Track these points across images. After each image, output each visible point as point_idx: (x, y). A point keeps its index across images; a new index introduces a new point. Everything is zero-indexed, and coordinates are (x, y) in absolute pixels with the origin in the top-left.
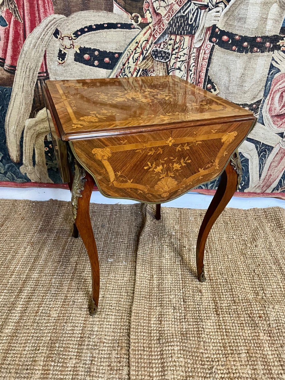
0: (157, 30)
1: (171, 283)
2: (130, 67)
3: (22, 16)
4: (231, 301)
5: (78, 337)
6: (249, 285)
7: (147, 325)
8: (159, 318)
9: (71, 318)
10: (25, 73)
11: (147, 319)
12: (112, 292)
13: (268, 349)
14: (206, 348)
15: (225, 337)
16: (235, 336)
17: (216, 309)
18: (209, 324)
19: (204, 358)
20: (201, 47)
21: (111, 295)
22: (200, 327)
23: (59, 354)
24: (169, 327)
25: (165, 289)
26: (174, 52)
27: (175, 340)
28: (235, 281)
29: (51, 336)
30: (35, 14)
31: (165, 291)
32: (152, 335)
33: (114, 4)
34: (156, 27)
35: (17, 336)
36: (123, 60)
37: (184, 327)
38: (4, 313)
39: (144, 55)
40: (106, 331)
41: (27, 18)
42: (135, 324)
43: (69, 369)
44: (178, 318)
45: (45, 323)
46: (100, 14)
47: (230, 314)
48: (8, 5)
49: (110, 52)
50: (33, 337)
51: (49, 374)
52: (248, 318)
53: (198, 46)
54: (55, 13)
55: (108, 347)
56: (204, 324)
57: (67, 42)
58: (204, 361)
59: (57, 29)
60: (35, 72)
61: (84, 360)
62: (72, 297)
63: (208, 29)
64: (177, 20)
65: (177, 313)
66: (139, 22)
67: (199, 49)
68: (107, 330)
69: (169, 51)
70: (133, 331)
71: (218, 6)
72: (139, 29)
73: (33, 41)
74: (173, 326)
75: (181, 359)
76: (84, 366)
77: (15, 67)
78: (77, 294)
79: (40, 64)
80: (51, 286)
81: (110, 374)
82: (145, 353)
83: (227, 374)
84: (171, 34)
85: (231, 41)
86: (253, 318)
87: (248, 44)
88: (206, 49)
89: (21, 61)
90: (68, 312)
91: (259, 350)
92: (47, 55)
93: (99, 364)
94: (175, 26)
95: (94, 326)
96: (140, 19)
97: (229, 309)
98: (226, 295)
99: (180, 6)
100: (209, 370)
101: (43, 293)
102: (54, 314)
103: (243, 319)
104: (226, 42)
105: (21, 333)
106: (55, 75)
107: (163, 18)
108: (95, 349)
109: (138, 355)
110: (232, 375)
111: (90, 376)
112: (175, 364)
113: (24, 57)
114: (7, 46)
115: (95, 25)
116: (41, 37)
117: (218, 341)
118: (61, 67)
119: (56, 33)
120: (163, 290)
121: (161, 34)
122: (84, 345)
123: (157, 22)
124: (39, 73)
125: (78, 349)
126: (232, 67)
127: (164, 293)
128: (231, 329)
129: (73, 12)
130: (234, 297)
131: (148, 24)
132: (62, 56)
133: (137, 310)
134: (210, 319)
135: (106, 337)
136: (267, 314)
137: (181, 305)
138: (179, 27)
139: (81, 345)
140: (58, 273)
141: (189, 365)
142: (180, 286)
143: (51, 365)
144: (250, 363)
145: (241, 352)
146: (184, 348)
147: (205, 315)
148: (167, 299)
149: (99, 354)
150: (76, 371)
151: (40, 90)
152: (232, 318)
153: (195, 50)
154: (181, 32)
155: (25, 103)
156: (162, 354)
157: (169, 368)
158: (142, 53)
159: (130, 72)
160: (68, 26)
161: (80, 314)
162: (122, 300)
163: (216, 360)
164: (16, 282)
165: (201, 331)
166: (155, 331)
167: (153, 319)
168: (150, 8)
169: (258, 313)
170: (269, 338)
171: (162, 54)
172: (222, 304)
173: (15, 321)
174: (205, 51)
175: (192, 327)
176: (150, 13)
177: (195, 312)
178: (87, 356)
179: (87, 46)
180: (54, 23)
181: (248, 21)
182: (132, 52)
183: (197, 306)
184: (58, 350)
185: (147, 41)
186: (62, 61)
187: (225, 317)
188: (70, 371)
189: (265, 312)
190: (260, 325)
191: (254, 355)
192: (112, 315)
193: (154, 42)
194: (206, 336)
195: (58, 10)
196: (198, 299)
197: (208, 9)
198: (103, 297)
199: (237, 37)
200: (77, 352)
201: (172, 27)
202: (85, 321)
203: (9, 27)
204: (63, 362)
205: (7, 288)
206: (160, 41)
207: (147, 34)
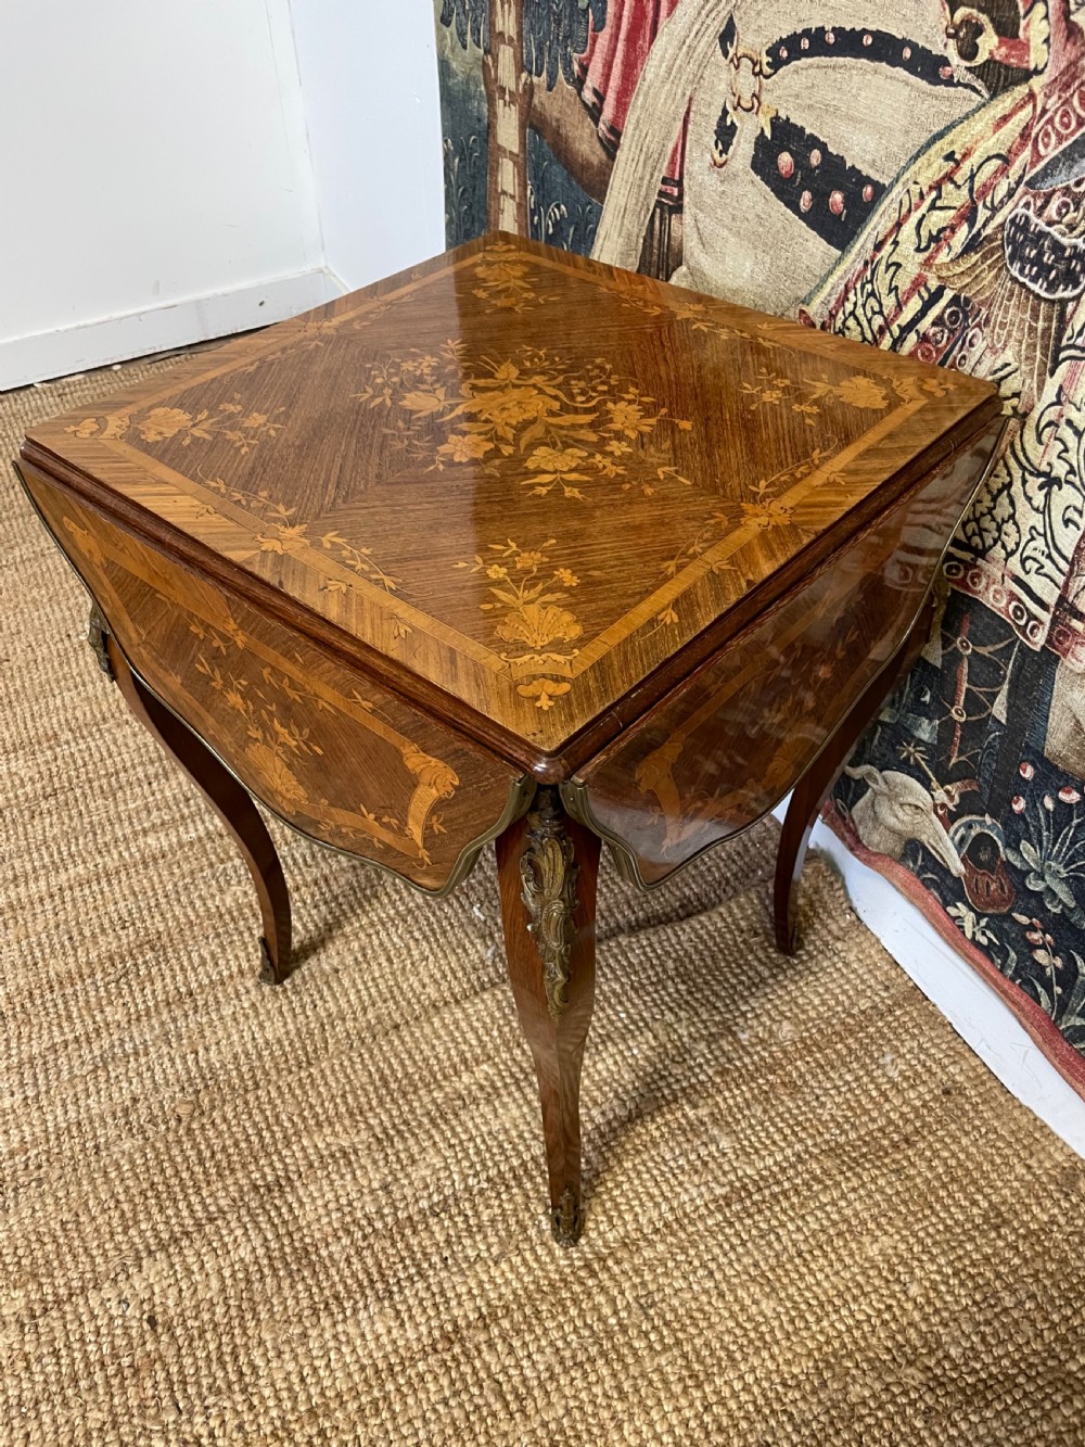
0: (1050, 121)
1: (490, 1133)
2: (898, 265)
4: (524, 1383)
5: (187, 985)
7: (290, 1132)
8: (332, 1154)
10: (634, 165)
11: (311, 1122)
12: (365, 983)
14: (286, 1348)
15: (352, 1407)
17: (457, 1330)
18: (380, 1328)
19: (247, 1354)
21: (354, 985)
22: (356, 1302)
23: (126, 974)
24: (314, 1199)
25: (454, 1122)
28: (635, 1371)
29: (170, 928)
31: (444, 1127)
32: (263, 1162)
35: (146, 867)
36: (881, 220)
37: (333, 1248)
39: (978, 225)
40: (229, 1036)
42: (274, 1094)
43: (98, 1018)
44: (359, 1214)
45: (200, 896)
49: (853, 167)
50: (155, 895)
51: (73, 985)
55: (187, 1068)
56: (373, 1308)
57: (746, 83)
58: (236, 1359)
59: (731, 19)
60: (656, 173)
61: (131, 1035)
65: (375, 1201)
66: (982, 57)
68: (235, 1037)
72: (974, 89)
73: (670, 51)
74: (321, 1211)
75: (215, 1283)
76: (117, 1043)
77: (618, 134)
79: (671, 146)
81: (114, 1114)
82: (198, 1169)
89: (634, 119)
92: (691, 115)
93: (131, 1074)
95: (236, 1002)
96: (989, 43)
97: (477, 1384)
98: (540, 1350)
105: (157, 869)
106: (696, 206)
108: (168, 1042)
112: (195, 1268)
113: (643, 107)
115: (834, 29)
116: (688, 41)
117: (326, 1383)
118: (714, 177)
119: (727, 35)
120: (446, 1121)
121: (1065, 144)
122: (171, 1011)
123: (1062, 74)
124: (663, 181)
125: (156, 1006)
127: (436, 1126)
131: (1027, 75)
132: (725, 134)
133: (324, 1077)
134: (402, 1325)
135: (214, 1048)
137: (417, 1201)
139: (168, 1005)
141: (206, 1316)
143: (94, 976)
147: (412, 1302)
148: (415, 1150)
149: (160, 1057)
150: (98, 1035)
152: (440, 1408)
156: (211, 1220)
158: (969, 215)
159: (893, 289)
162: (350, 1024)
163: (255, 1401)
165: (344, 1310)
167: (318, 1139)
171: (1040, 254)
172: (491, 1346)
173: (184, 837)
175: (347, 1272)
176: (1047, 16)
177: (408, 1262)
178: (146, 1032)
179: (796, 120)
182: (922, 195)
183: (435, 1259)
184: (136, 965)
185: (1006, 160)
186: (721, 154)
187: (436, 1378)
192: (285, 1024)
193: (1026, 178)
194: (327, 1335)
196: (470, 1252)
198: (337, 971)
202: (241, 972)
206: (1050, 181)
207: (1009, 125)
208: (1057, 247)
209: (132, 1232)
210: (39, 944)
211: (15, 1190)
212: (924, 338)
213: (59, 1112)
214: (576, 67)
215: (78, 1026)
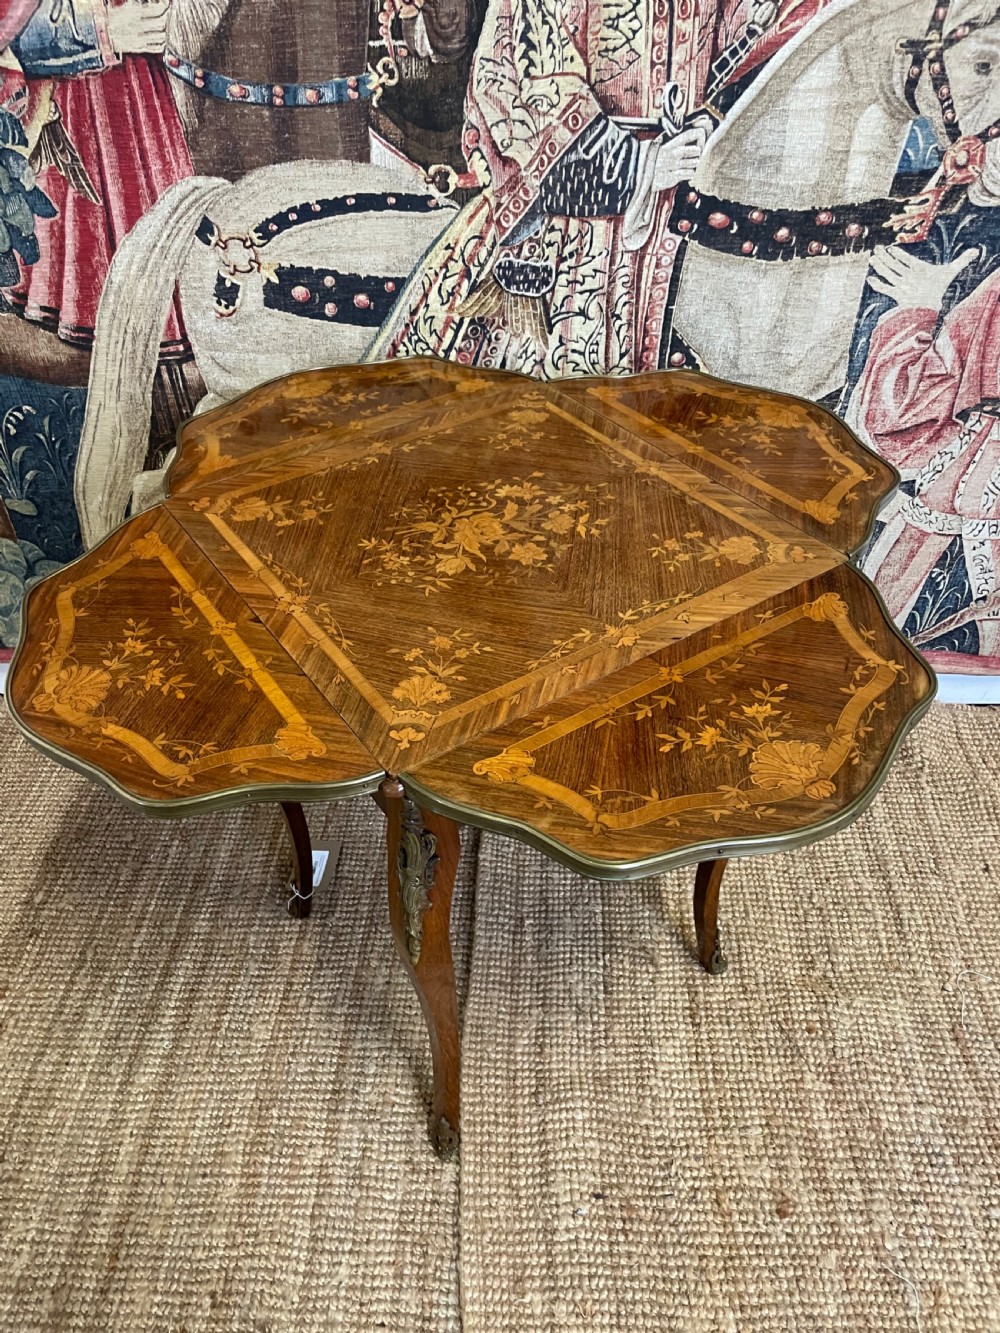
0: (507, 208)
2: (432, 317)
3: (98, 184)
4: (735, 986)
5: (326, 1092)
6: (790, 938)
7: (505, 1056)
8: (537, 1037)
9: (306, 1041)
10: (120, 345)
11: (506, 1040)
13: (824, 1116)
14: (657, 1113)
15: (711, 1085)
16: (738, 1082)
17: (690, 1009)
18: (670, 1051)
19: (650, 1139)
20: (644, 248)
22: (647, 1059)
23: (282, 1136)
24: (563, 1060)
25: (555, 957)
26: (564, 267)
27: (578, 1093)
28: (753, 930)
29: (257, 1089)
30: (135, 177)
31: (555, 964)
32: (518, 1083)
33: (372, 138)
34: (504, 199)
35: (170, 1093)
36: (409, 298)
37: (604, 1061)
38: (131, 1032)
39: (474, 277)
41: (113, 190)
43: (309, 1172)
44: (589, 1036)
45: (240, 1057)
46: (331, 170)
47: (728, 1023)
48: (54, 155)
49: (369, 277)
50: (211, 1092)
51: (259, 1185)
52: (778, 1035)
53: (636, 244)
54: (197, 173)
55: (404, 1114)
56: (657, 1050)
57: (239, 255)
58: (651, 1147)
59: (205, 218)
60: (151, 343)
61: (345, 1149)
62: (304, 984)
63: (664, 195)
64: (568, 172)
65: (585, 1022)
66: (452, 188)
67: (639, 255)
69: (548, 263)
70: (468, 1075)
71: (691, 127)
72: (451, 207)
73: (138, 256)
74: (574, 1058)
75: (592, 1144)
76: (345, 1163)
77: (91, 331)
78: (319, 976)
79: (163, 320)
80: (247, 954)
81: (412, 1182)
82: (500, 1129)
83: (709, 1179)
84: (552, 213)
85: (736, 227)
86: (791, 1034)
87: (790, 233)
88: (662, 251)
89: (107, 314)
90: (297, 1026)
91: (799, 1119)
92: (182, 292)
93: (383, 1158)
94: (563, 190)
95: (366, 1062)
96: (454, 180)
97: (727, 1010)
99: (573, 132)
100: (662, 1169)
101: (227, 976)
102: (262, 1033)
103: (764, 1036)
104: (721, 230)
105: (180, 1084)
106: (209, 349)
107: (524, 173)
108: (371, 1121)
109: (481, 1134)
110: (721, 1183)
111: (361, 1188)
112: (574, 1155)
113: (116, 302)
114: (61, 274)
115: (318, 202)
116: (159, 245)
117: (690, 1096)
118: (225, 324)
119: (205, 230)
120: (551, 961)
121: (520, 218)
122: (343, 1111)
123: (507, 183)
124: (163, 345)
125: (327, 1121)
126: (744, 301)
127: (552, 968)
128: (728, 1064)
129: (252, 168)
130: (743, 977)
131: (479, 190)
132: (227, 294)
133: (478, 1018)
134: (674, 1038)
136: (830, 1022)
137: (598, 1000)
138: (575, 194)
139: (335, 1111)
140: (261, 919)
141: (612, 1159)
142: (597, 946)
143: (263, 1164)
144: (771, 1152)
145: (749, 1123)
146: (601, 1114)
147: (661, 1027)
148: (561, 987)
149: (381, 1132)
150: (326, 1176)
151: (169, 390)
152: (734, 1035)
153: (627, 257)
154: (582, 209)
155: (129, 431)
156: (544, 1132)
157: (560, 1166)
158: (467, 274)
159: (433, 332)
160: (237, 208)
161: (330, 1031)
163: (683, 1144)
164: (152, 948)
165: (649, 1069)
166: (527, 1074)
167: (520, 1041)
168: (481, 145)
169: (805, 1020)
170: (830, 1087)
171: (526, 276)
172: (709, 994)
173: (161, 1052)
174: (659, 260)
175: (624, 1059)
176: (483, 157)
177: (635, 1020)
178: (351, 1138)
179: (299, 263)
180: (196, 201)
181: (789, 165)
182: (436, 274)
183: (641, 1004)
184: (277, 1126)
185: (481, 238)
186: (227, 307)
187: (715, 1031)
188: (311, 1176)
189: (825, 1016)
190: (809, 1051)
191: (782, 1131)
193: (499, 242)
194: (661, 1084)
195: (205, 162)
196: (645, 983)
197: (660, 138)
198: (388, 983)
199: (756, 215)
200: (327, 1130)
201: (553, 194)
202: (341, 1048)
203: (63, 218)
204: (293, 1156)
205: (130, 965)
206: (519, 238)
207: (477, 218)
208: (535, 269)
209: (523, 1193)
210: (188, 1207)
211: (435, 1280)
212: (460, 351)
213: (381, 1227)
214: (9, 298)
215: (305, 1192)
